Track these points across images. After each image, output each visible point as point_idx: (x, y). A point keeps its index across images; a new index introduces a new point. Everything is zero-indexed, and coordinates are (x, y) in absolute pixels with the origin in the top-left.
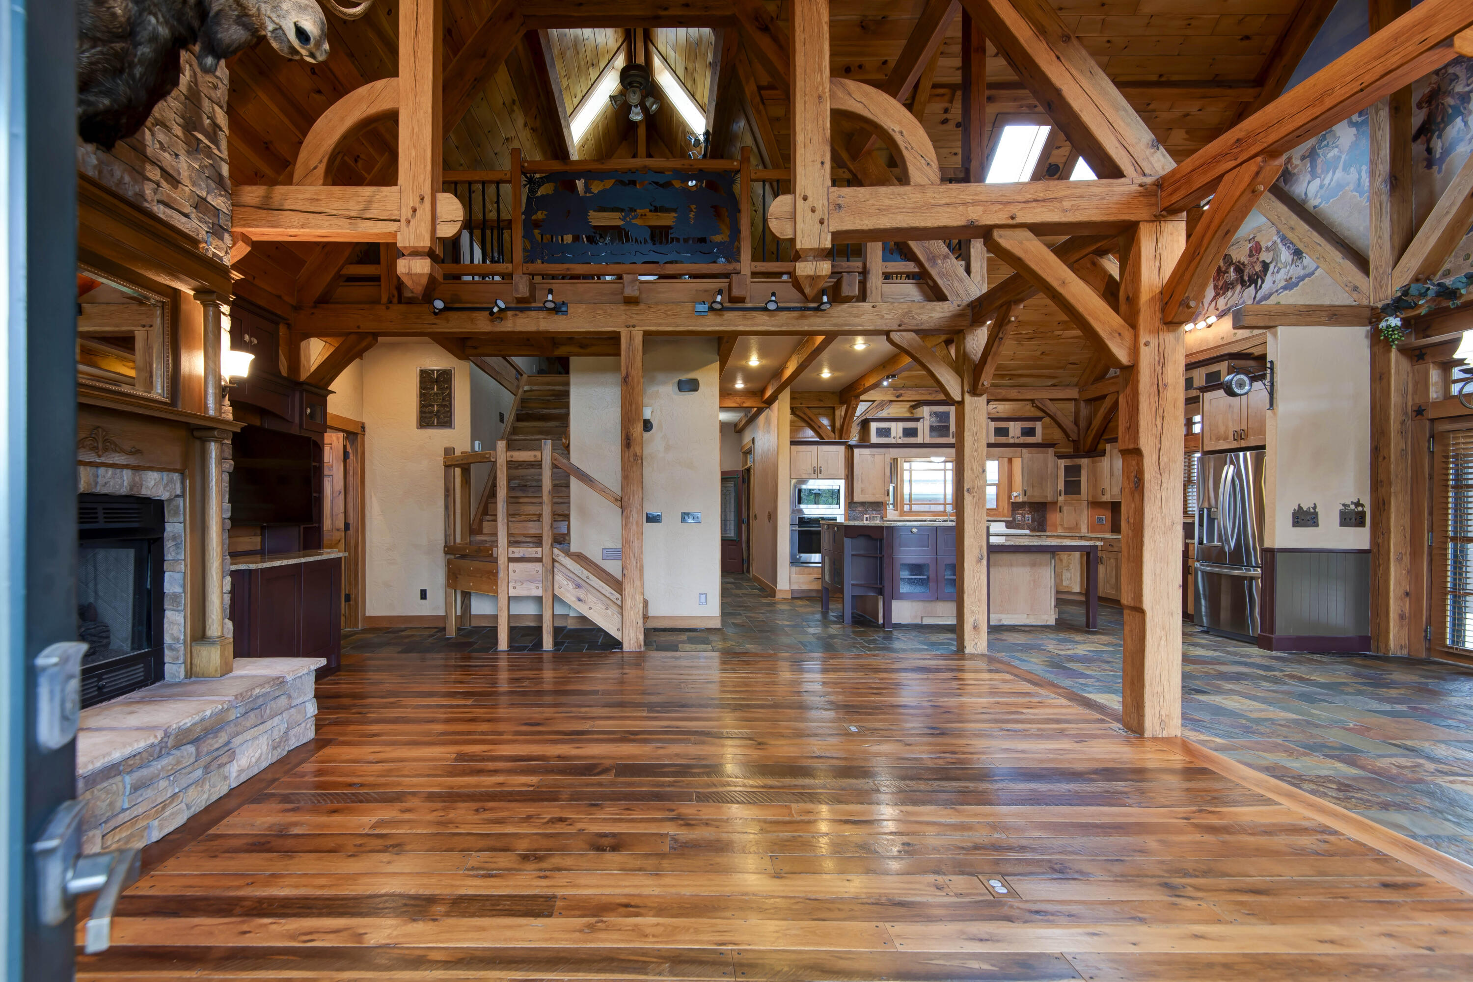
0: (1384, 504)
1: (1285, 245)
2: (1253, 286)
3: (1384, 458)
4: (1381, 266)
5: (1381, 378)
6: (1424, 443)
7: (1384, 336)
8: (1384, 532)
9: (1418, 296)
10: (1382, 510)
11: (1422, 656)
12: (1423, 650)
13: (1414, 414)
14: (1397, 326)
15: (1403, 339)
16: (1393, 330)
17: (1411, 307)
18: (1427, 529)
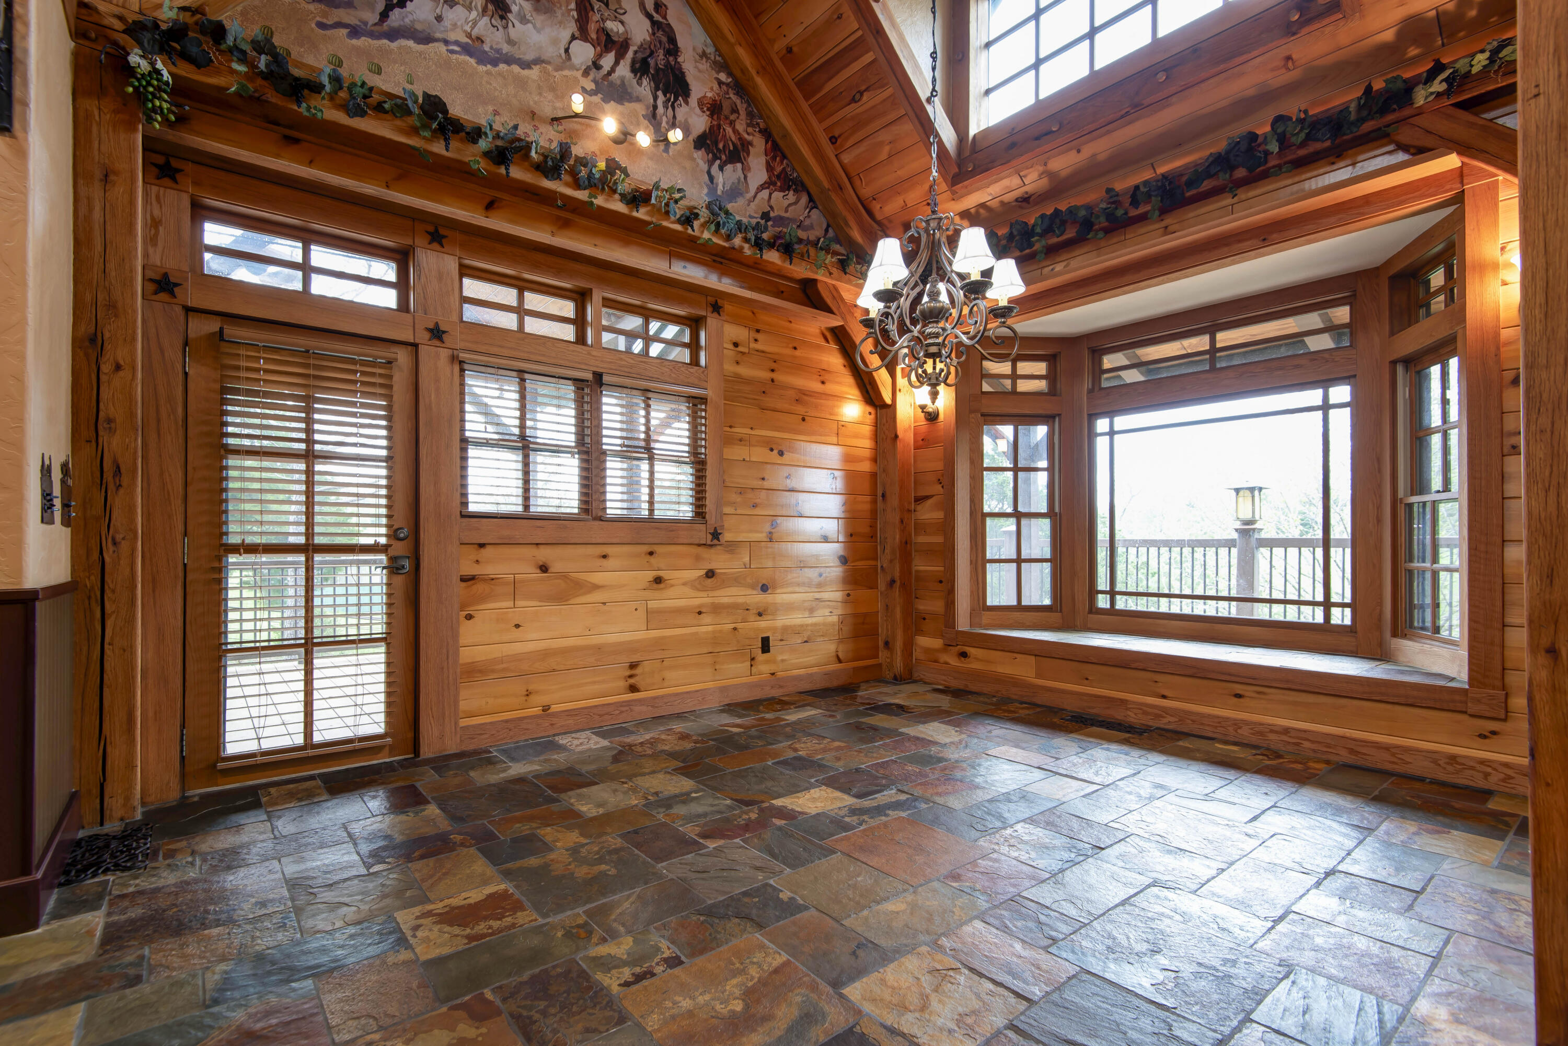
0: (116, 472)
3: (117, 366)
6: (173, 353)
7: (136, 88)
8: (119, 537)
9: (230, 50)
10: (111, 487)
11: (173, 795)
12: (175, 784)
13: (151, 287)
14: (167, 83)
15: (173, 118)
16: (159, 89)
17: (201, 63)
18: (180, 527)
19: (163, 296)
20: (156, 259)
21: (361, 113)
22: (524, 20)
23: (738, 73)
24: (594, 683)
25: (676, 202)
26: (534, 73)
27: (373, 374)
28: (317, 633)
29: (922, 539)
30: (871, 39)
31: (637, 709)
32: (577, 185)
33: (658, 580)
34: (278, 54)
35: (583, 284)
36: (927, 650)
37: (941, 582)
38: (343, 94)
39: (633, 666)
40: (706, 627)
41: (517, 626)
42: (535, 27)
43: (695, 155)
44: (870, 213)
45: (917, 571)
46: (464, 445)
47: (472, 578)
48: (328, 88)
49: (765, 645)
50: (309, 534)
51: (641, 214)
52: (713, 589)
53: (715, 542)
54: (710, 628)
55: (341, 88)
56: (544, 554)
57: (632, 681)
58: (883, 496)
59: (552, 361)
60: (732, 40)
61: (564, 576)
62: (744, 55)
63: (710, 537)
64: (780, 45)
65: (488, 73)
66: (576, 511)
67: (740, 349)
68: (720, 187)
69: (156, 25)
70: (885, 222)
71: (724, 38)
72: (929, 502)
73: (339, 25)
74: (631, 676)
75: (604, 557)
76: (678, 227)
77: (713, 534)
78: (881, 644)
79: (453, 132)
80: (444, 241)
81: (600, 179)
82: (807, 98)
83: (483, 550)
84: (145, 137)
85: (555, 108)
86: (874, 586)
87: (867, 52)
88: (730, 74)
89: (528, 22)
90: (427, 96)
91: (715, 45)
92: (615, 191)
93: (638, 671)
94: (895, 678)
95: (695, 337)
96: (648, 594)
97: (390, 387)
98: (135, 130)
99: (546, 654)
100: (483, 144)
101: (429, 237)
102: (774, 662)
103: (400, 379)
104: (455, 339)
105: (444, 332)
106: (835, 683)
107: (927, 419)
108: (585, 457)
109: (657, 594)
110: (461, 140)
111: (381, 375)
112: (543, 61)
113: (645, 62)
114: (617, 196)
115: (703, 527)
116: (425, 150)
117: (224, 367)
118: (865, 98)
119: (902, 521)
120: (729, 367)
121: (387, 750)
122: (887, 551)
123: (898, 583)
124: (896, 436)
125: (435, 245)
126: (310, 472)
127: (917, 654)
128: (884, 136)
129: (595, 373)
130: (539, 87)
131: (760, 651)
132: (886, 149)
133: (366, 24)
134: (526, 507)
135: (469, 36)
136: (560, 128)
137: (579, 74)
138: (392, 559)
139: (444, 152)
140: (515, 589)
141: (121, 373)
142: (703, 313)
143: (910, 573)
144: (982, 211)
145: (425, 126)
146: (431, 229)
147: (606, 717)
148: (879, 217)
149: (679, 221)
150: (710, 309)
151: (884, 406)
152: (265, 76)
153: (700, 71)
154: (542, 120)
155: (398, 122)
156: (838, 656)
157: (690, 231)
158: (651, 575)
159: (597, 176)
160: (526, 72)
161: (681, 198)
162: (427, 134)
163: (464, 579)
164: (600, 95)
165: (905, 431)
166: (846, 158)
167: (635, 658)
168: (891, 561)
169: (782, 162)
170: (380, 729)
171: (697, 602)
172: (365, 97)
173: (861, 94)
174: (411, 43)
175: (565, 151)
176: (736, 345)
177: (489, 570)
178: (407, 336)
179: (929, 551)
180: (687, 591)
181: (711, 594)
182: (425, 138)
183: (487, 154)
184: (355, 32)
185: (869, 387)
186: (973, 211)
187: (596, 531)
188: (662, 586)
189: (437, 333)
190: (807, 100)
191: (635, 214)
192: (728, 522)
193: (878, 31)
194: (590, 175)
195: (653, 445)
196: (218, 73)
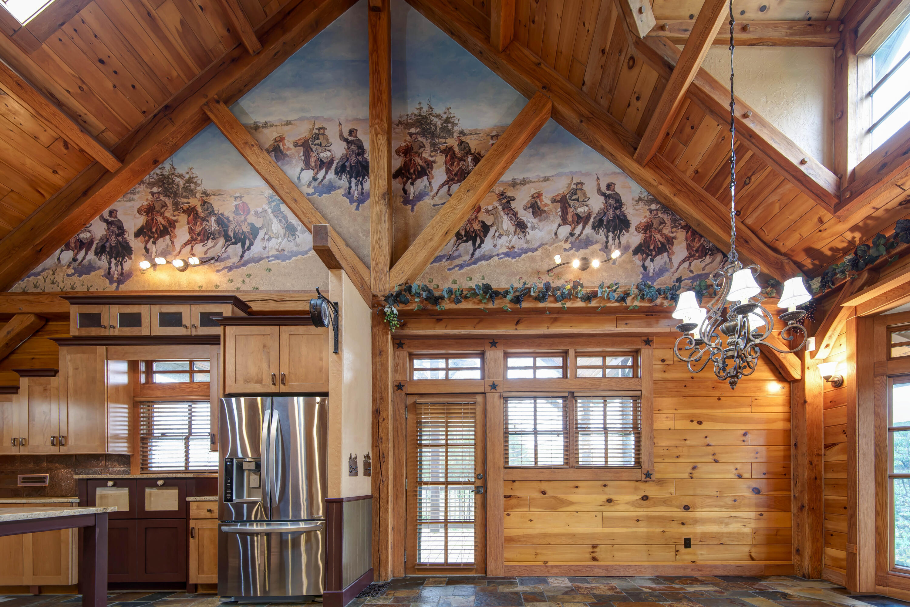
0: (384, 457)
1: (277, 217)
2: (240, 244)
3: (384, 420)
4: (381, 263)
5: (380, 354)
6: (402, 411)
7: (387, 320)
8: (384, 479)
9: (415, 295)
10: (382, 462)
11: (402, 575)
12: (402, 570)
13: (396, 388)
14: (396, 314)
15: (398, 326)
16: (394, 317)
17: (406, 303)
18: (405, 476)
19: (399, 391)
20: (397, 378)
21: (459, 302)
22: (534, 228)
23: (663, 200)
24: (571, 553)
25: (615, 291)
26: (539, 252)
27: (468, 409)
28: (449, 518)
29: (830, 476)
30: (747, 143)
31: (596, 570)
32: (556, 301)
33: (610, 501)
34: (429, 289)
35: (565, 348)
36: (835, 559)
37: (845, 508)
38: (453, 296)
39: (594, 546)
40: (642, 530)
41: (531, 520)
42: (539, 229)
43: (634, 259)
44: (775, 250)
45: (826, 500)
46: (506, 435)
47: (510, 497)
48: (446, 296)
49: (687, 543)
50: (446, 477)
51: (594, 304)
52: (648, 507)
53: (648, 479)
54: (645, 530)
55: (452, 294)
56: (544, 486)
57: (594, 555)
58: (796, 445)
59: (548, 390)
60: (655, 184)
61: (554, 497)
62: (665, 190)
63: (644, 476)
64: (690, 172)
65: (517, 261)
66: (562, 463)
67: (666, 363)
68: (652, 271)
69: (392, 295)
70: (789, 252)
71: (651, 185)
72: (836, 448)
73: (456, 266)
74: (593, 552)
75: (577, 487)
76: (617, 304)
77: (646, 475)
78: (793, 550)
79: (496, 296)
80: (497, 345)
81: (568, 294)
82: (714, 195)
83: (514, 483)
84: (392, 336)
85: (549, 265)
86: (787, 509)
87: (746, 152)
88: (659, 203)
89: (536, 228)
90: (484, 285)
91: (647, 191)
92: (577, 297)
93: (597, 550)
94: (804, 576)
95: (635, 362)
96: (603, 508)
97: (474, 413)
98: (388, 334)
99: (545, 536)
100: (509, 297)
101: (490, 345)
102: (695, 554)
103: (479, 409)
104: (502, 388)
105: (496, 385)
106: (747, 573)
107: (834, 386)
108: (566, 436)
109: (608, 508)
110: (501, 298)
111: (471, 409)
112: (544, 244)
113: (601, 221)
114: (579, 299)
115: (639, 470)
116: (486, 308)
117: (417, 414)
118: (753, 179)
119: (811, 463)
120: (658, 375)
121: (474, 570)
122: (799, 484)
123: (807, 507)
124: (805, 402)
125: (493, 348)
126: (447, 452)
127: (826, 561)
128: (774, 198)
129: (570, 392)
130: (542, 258)
131: (683, 546)
132: (777, 206)
133: (465, 261)
134: (536, 462)
135: (508, 248)
136: (553, 274)
137: (562, 243)
138: (477, 488)
139: (493, 307)
140: (530, 503)
141: (384, 421)
142: (639, 347)
143: (820, 501)
144: (869, 222)
145: (484, 298)
146: (491, 341)
147: (578, 572)
148: (783, 250)
149: (617, 301)
150: (644, 343)
151: (795, 381)
152: (426, 299)
153: (637, 210)
154: (543, 273)
155: (475, 300)
156: (751, 556)
157: (624, 304)
158: (605, 498)
159: (566, 293)
160: (535, 253)
161: (617, 288)
162: (485, 301)
163: (505, 497)
164: (574, 249)
165: (815, 397)
166: (749, 221)
167: (595, 543)
168: (801, 492)
169: (700, 241)
170: (472, 561)
171: (634, 514)
172: (460, 295)
173: (750, 178)
174: (483, 262)
175: (547, 287)
176: (663, 361)
177: (517, 493)
178: (482, 390)
179: (836, 485)
180: (629, 507)
181: (646, 510)
182: (485, 303)
183: (511, 301)
184: (461, 267)
185: (780, 370)
186: (861, 224)
187: (572, 474)
188: (612, 504)
189: (494, 387)
190: (714, 196)
191: (589, 305)
192: (657, 467)
193: (752, 135)
194: (563, 294)
195: (608, 426)
196: (412, 304)
